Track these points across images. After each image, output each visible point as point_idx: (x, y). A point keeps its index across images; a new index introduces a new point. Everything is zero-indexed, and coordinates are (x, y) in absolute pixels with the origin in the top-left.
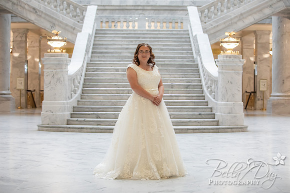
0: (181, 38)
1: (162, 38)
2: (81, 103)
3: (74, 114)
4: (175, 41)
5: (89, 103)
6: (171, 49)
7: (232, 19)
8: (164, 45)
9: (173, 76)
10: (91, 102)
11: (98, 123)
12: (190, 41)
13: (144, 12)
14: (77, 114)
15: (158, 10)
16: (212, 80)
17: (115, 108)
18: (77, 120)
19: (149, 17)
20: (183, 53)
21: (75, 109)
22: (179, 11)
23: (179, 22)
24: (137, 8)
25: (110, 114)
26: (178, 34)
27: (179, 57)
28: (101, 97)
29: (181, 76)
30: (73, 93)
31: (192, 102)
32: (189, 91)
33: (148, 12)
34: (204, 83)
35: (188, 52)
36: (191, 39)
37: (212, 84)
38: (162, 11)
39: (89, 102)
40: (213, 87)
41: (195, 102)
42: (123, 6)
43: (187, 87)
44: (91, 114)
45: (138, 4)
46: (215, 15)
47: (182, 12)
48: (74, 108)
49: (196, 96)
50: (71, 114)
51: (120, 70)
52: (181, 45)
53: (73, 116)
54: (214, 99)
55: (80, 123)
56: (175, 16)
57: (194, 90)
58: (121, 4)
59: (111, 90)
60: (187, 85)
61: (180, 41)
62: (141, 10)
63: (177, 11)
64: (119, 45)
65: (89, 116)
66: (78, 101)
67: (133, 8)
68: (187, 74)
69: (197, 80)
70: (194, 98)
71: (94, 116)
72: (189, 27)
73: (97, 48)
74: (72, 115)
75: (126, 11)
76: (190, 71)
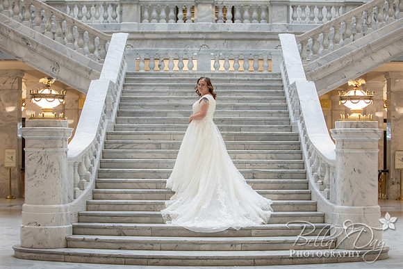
0: (269, 87)
1: (237, 87)
2: (92, 206)
3: (78, 227)
4: (258, 93)
5: (106, 207)
6: (251, 107)
7: (352, 55)
8: (239, 100)
9: (255, 156)
10: (111, 204)
11: (121, 245)
12: (284, 92)
13: (208, 43)
14: (83, 227)
15: (231, 39)
16: (323, 166)
17: (151, 215)
18: (84, 240)
19: (217, 51)
20: (271, 114)
21: (81, 218)
22: (264, 42)
23: (266, 60)
24: (196, 36)
25: (143, 228)
26: (263, 80)
27: (265, 120)
28: (129, 196)
29: (269, 155)
30: (77, 188)
31: (289, 204)
32: (283, 183)
33: (214, 42)
34: (309, 169)
35: (280, 112)
36: (286, 90)
37: (325, 172)
38: (236, 42)
39: (107, 204)
40: (326, 177)
41: (294, 205)
42: (173, 33)
43: (280, 176)
44: (109, 228)
45: (197, 30)
46: (325, 47)
47: (269, 42)
48: (79, 215)
49: (296, 193)
50: (74, 227)
51: (163, 146)
52: (269, 100)
53: (77, 231)
54: (328, 199)
55: (90, 244)
56: (258, 49)
57: (292, 183)
58: (171, 31)
59: (146, 182)
60: (279, 173)
61: (267, 93)
62: (202, 39)
63: (261, 41)
64: (164, 99)
65: (105, 231)
66: (88, 203)
67: (189, 36)
68: (279, 153)
69: (297, 163)
70: (292, 196)
71: (115, 231)
72: (282, 67)
73: (126, 105)
74: (75, 230)
75: (179, 41)
76: (284, 146)
